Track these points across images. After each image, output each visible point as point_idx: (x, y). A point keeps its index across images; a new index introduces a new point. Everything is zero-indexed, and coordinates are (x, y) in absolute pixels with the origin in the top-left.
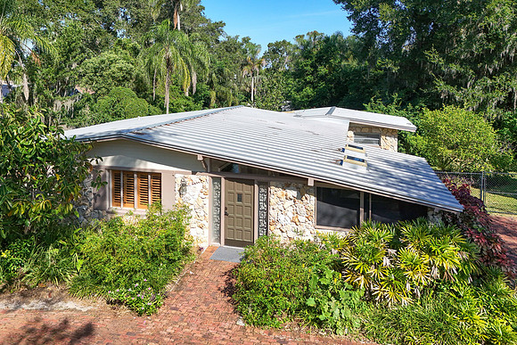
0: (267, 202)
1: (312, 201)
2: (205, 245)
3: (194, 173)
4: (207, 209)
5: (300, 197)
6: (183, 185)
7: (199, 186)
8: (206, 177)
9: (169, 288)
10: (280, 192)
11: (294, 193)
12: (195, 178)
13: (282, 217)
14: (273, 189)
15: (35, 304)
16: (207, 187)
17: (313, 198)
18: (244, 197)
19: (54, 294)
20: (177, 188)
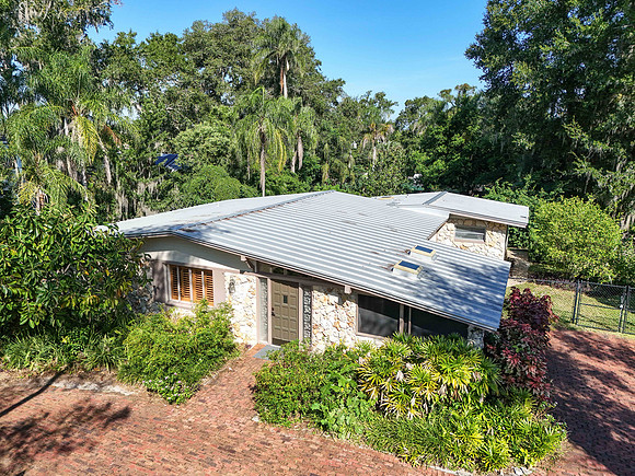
0: (310, 305)
1: (353, 307)
2: (253, 343)
3: (242, 272)
4: (254, 306)
5: (341, 302)
6: (232, 284)
7: (248, 285)
8: (254, 277)
9: (205, 382)
10: (322, 296)
11: (336, 299)
12: (243, 277)
13: (324, 322)
14: (315, 293)
15: (89, 385)
16: (254, 286)
17: (354, 305)
18: (289, 299)
19: (105, 379)
20: (227, 286)
